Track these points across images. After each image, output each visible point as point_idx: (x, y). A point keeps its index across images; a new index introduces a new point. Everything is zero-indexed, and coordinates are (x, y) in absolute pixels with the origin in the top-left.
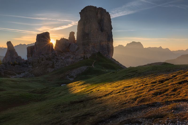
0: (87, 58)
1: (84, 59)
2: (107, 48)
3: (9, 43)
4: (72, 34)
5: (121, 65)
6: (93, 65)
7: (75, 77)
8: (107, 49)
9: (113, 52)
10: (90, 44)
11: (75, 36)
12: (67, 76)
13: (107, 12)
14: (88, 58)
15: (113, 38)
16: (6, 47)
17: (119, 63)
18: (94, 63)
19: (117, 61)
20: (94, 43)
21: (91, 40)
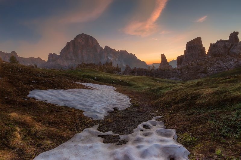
4: (234, 34)
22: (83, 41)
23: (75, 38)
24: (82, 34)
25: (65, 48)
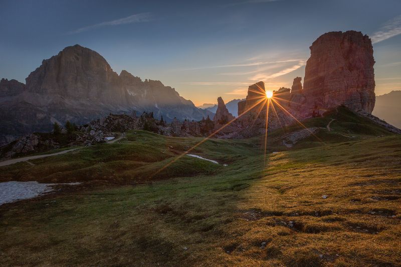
0: (319, 116)
1: (314, 116)
2: (359, 97)
3: (220, 100)
4: (297, 80)
5: (392, 127)
6: (328, 127)
7: (294, 143)
8: (360, 99)
9: (374, 105)
10: (327, 93)
11: (302, 82)
12: (284, 141)
13: (364, 35)
14: (322, 115)
15: (375, 79)
16: (217, 103)
17: (386, 123)
18: (330, 123)
19: (381, 121)
20: (333, 91)
21: (329, 87)
22: (78, 59)
23: (61, 52)
24: (77, 46)
25: (38, 69)
